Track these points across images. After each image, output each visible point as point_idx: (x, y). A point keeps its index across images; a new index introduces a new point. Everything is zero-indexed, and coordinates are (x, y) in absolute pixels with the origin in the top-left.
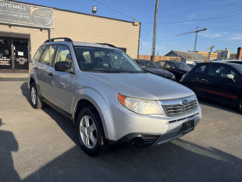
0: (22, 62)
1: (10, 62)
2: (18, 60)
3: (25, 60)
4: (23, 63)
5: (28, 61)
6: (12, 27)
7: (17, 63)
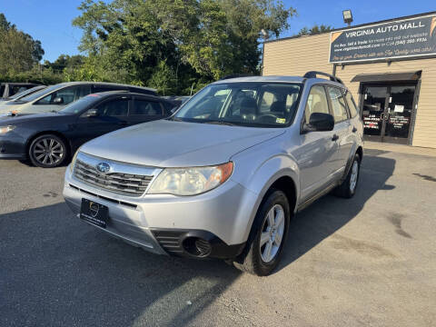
0: (399, 123)
1: (380, 124)
2: (392, 120)
3: (404, 120)
4: (399, 125)
5: (409, 121)
6: (392, 64)
7: (390, 126)
